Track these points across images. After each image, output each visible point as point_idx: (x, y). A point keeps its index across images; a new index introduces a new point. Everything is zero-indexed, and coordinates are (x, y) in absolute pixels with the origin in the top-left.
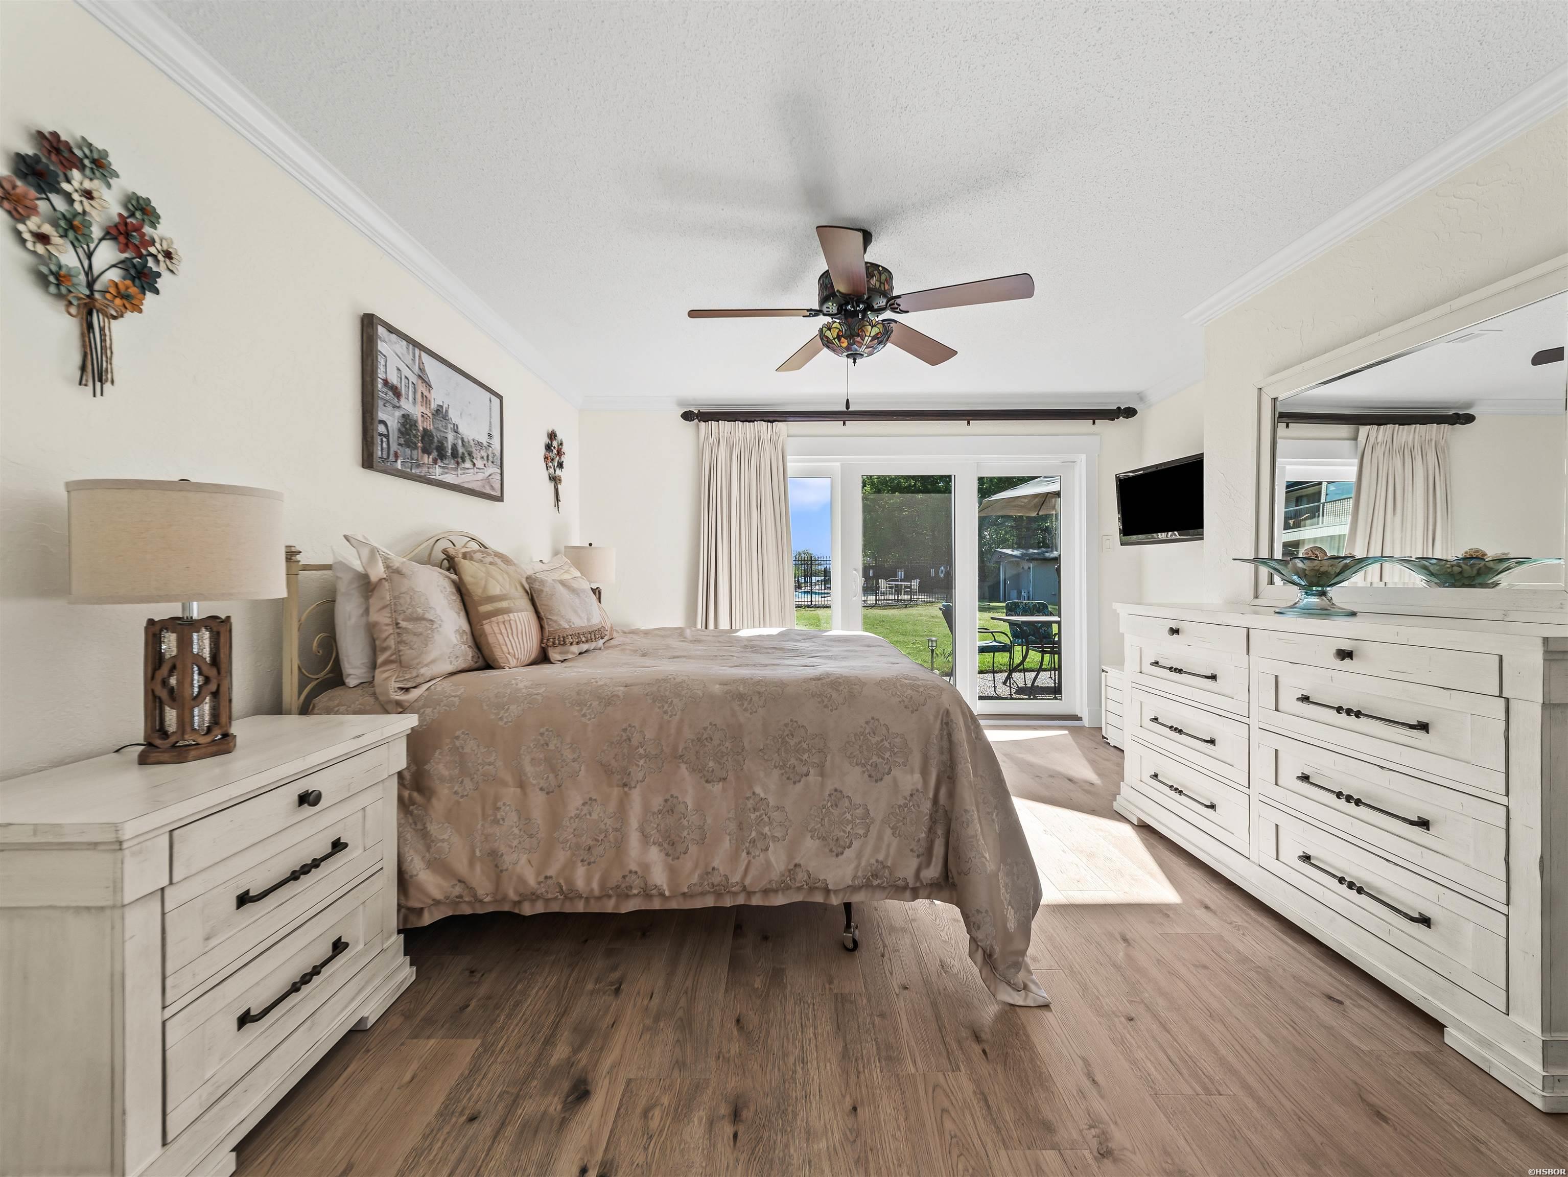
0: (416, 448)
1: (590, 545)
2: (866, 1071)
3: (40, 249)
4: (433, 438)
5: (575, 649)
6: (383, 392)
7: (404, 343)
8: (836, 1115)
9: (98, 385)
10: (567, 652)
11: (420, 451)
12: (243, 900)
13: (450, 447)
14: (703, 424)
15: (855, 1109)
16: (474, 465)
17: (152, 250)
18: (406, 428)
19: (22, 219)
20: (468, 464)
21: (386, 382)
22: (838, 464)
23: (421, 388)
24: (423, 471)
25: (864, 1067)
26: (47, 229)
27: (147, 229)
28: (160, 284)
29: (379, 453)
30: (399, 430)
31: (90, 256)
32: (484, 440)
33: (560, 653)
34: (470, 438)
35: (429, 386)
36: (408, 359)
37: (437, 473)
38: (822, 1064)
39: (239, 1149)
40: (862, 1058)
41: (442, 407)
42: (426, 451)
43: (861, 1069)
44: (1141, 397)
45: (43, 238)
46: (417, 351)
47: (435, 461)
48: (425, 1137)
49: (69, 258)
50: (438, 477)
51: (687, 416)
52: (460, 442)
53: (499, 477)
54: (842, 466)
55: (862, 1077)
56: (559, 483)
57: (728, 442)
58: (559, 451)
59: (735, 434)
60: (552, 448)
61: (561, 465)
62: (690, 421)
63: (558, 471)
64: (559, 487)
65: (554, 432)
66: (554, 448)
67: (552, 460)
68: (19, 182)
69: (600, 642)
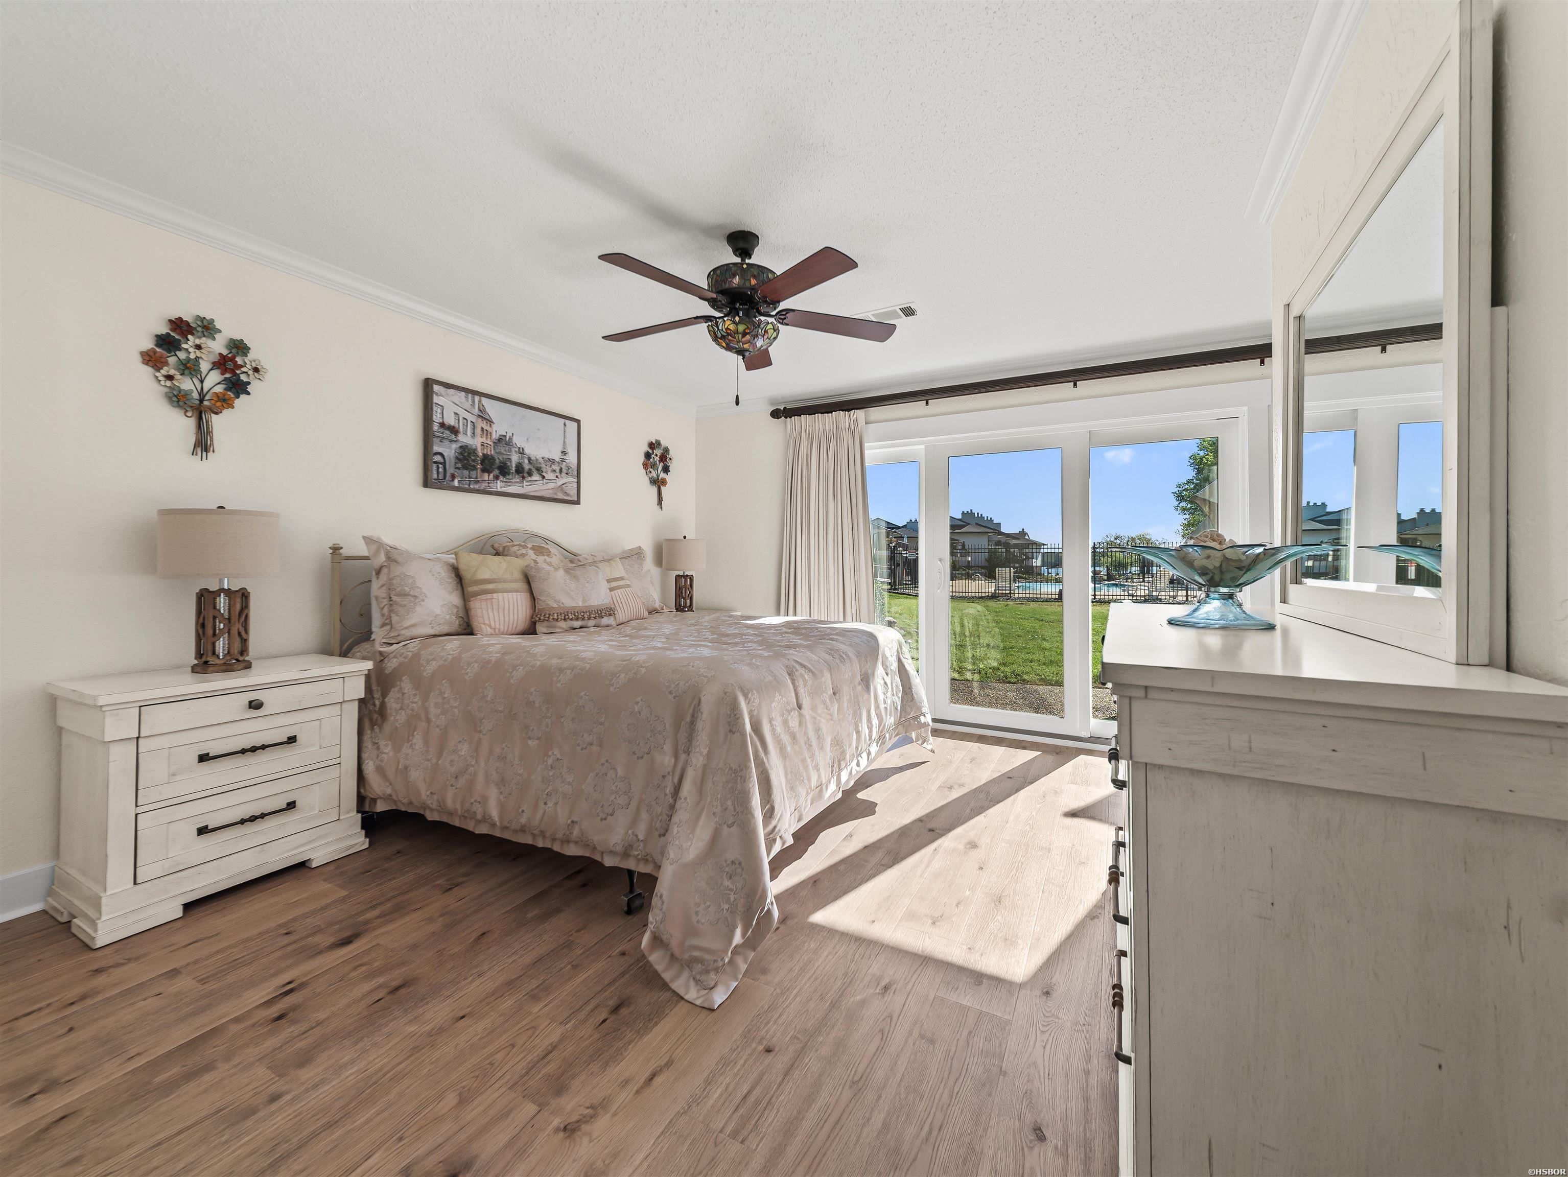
0: (474, 468)
1: (685, 537)
2: (508, 997)
3: (168, 383)
4: (495, 460)
5: (563, 624)
6: (439, 432)
7: (463, 394)
8: (447, 1016)
9: (204, 454)
10: (555, 627)
11: (479, 471)
12: (203, 757)
13: (514, 466)
14: (788, 419)
15: (463, 1017)
16: (543, 477)
17: (244, 369)
18: (464, 456)
19: (158, 369)
20: (536, 477)
21: (442, 425)
22: (923, 447)
23: (480, 424)
24: (483, 486)
25: (510, 994)
26: (172, 372)
27: (239, 360)
28: (249, 388)
29: (435, 476)
30: (457, 458)
31: (202, 382)
32: (557, 456)
33: (548, 627)
34: (539, 457)
35: (490, 422)
36: (468, 405)
37: (499, 486)
38: (487, 982)
39: (186, 907)
40: (517, 989)
41: (505, 436)
42: (484, 470)
43: (506, 995)
45: (170, 378)
46: (477, 398)
47: (497, 478)
49: (187, 384)
50: (499, 489)
51: (775, 414)
52: (526, 461)
53: (575, 485)
54: (927, 447)
55: (499, 1000)
56: (663, 485)
57: (809, 434)
58: (664, 458)
59: (815, 426)
60: (653, 456)
61: (666, 470)
62: (778, 419)
63: (662, 475)
64: (663, 488)
65: (654, 442)
66: (656, 455)
67: (654, 466)
68: (158, 350)
69: (605, 621)
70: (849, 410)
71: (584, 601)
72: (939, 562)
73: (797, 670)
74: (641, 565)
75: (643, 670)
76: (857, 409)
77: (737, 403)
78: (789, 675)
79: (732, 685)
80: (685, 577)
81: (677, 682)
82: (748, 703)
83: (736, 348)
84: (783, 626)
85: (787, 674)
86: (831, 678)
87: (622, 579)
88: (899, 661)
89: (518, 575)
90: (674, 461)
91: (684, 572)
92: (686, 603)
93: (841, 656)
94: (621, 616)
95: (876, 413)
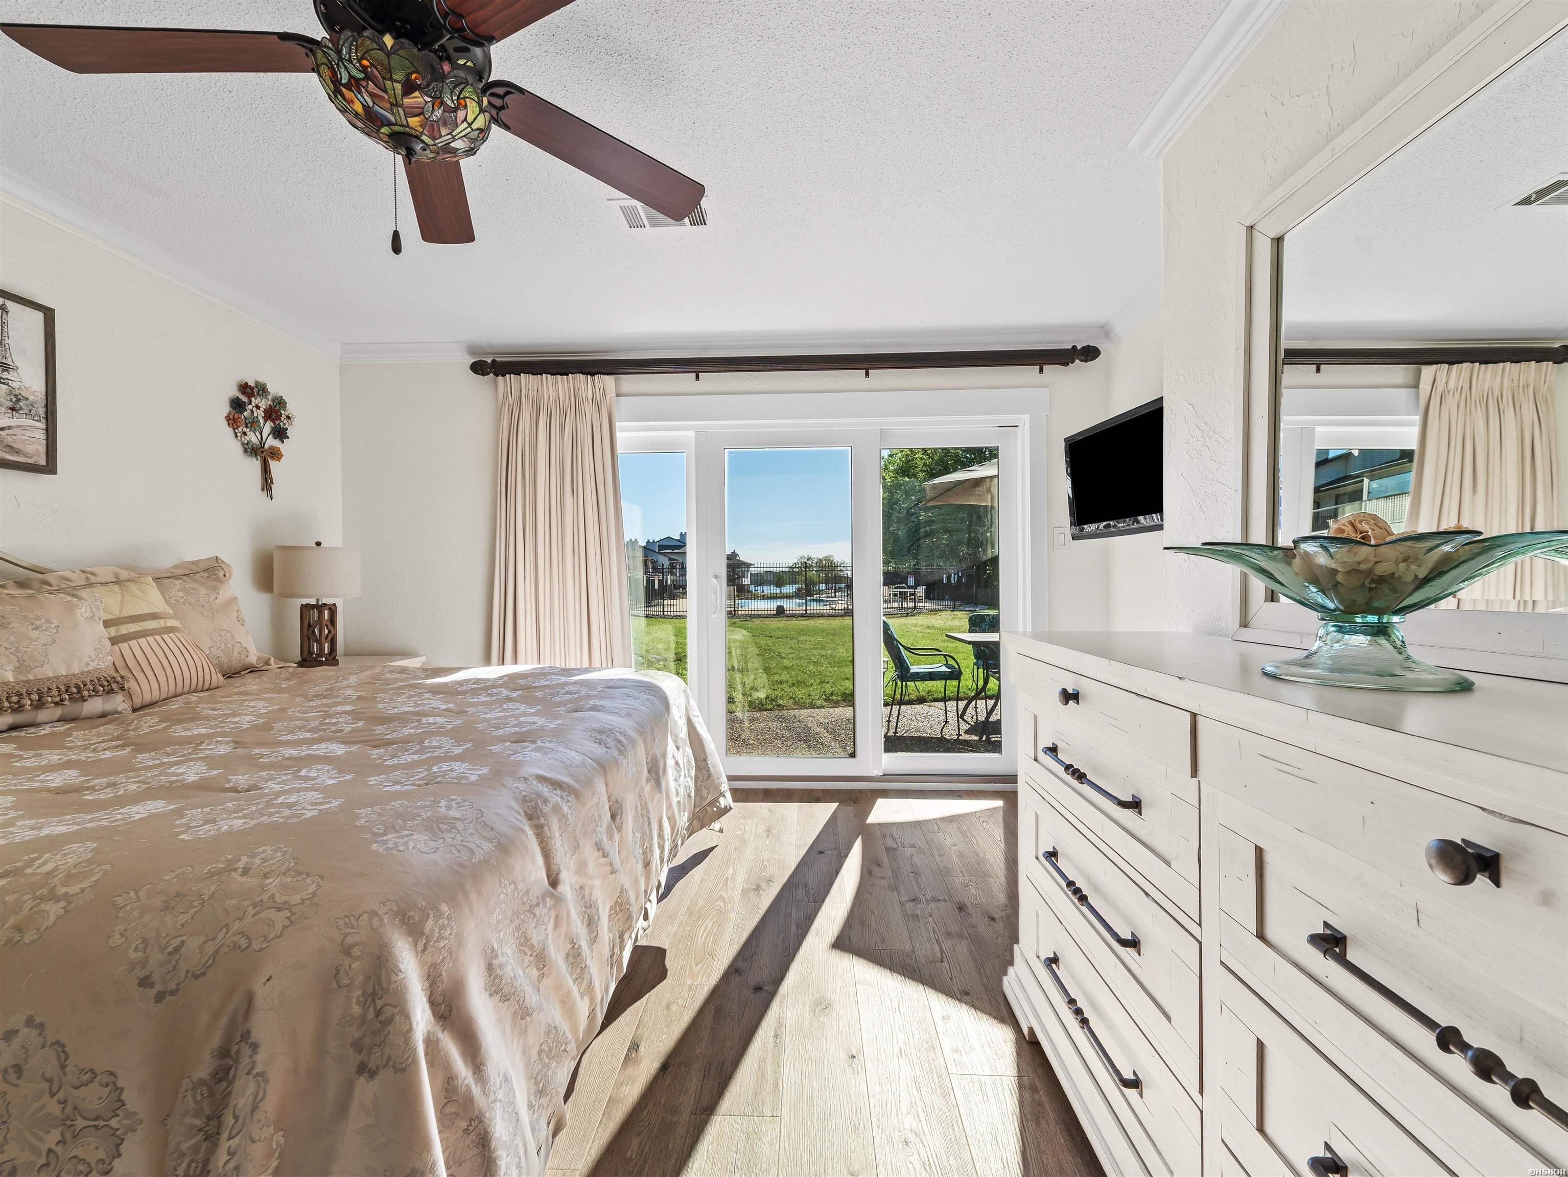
1: (318, 544)
14: (500, 378)
22: (692, 433)
44: (1105, 331)
51: (479, 368)
53: (41, 435)
54: (697, 434)
56: (273, 458)
57: (533, 403)
58: (275, 412)
59: (543, 392)
60: (250, 407)
61: (280, 434)
62: (484, 375)
63: (271, 442)
64: (273, 464)
65: (252, 384)
66: (258, 407)
67: (252, 424)
69: (95, 705)
70: (592, 375)
71: (18, 670)
72: (714, 580)
73: (546, 801)
74: (215, 589)
75: (54, 909)
76: (604, 374)
77: (396, 249)
78: (530, 817)
79: (373, 914)
80: (320, 607)
81: (176, 942)
82: (425, 949)
83: (390, 124)
84: (501, 686)
85: (524, 820)
86: (607, 791)
87: (154, 616)
88: (689, 722)
90: (296, 421)
91: (318, 600)
92: (321, 649)
93: (619, 742)
94: (146, 690)
95: (631, 382)
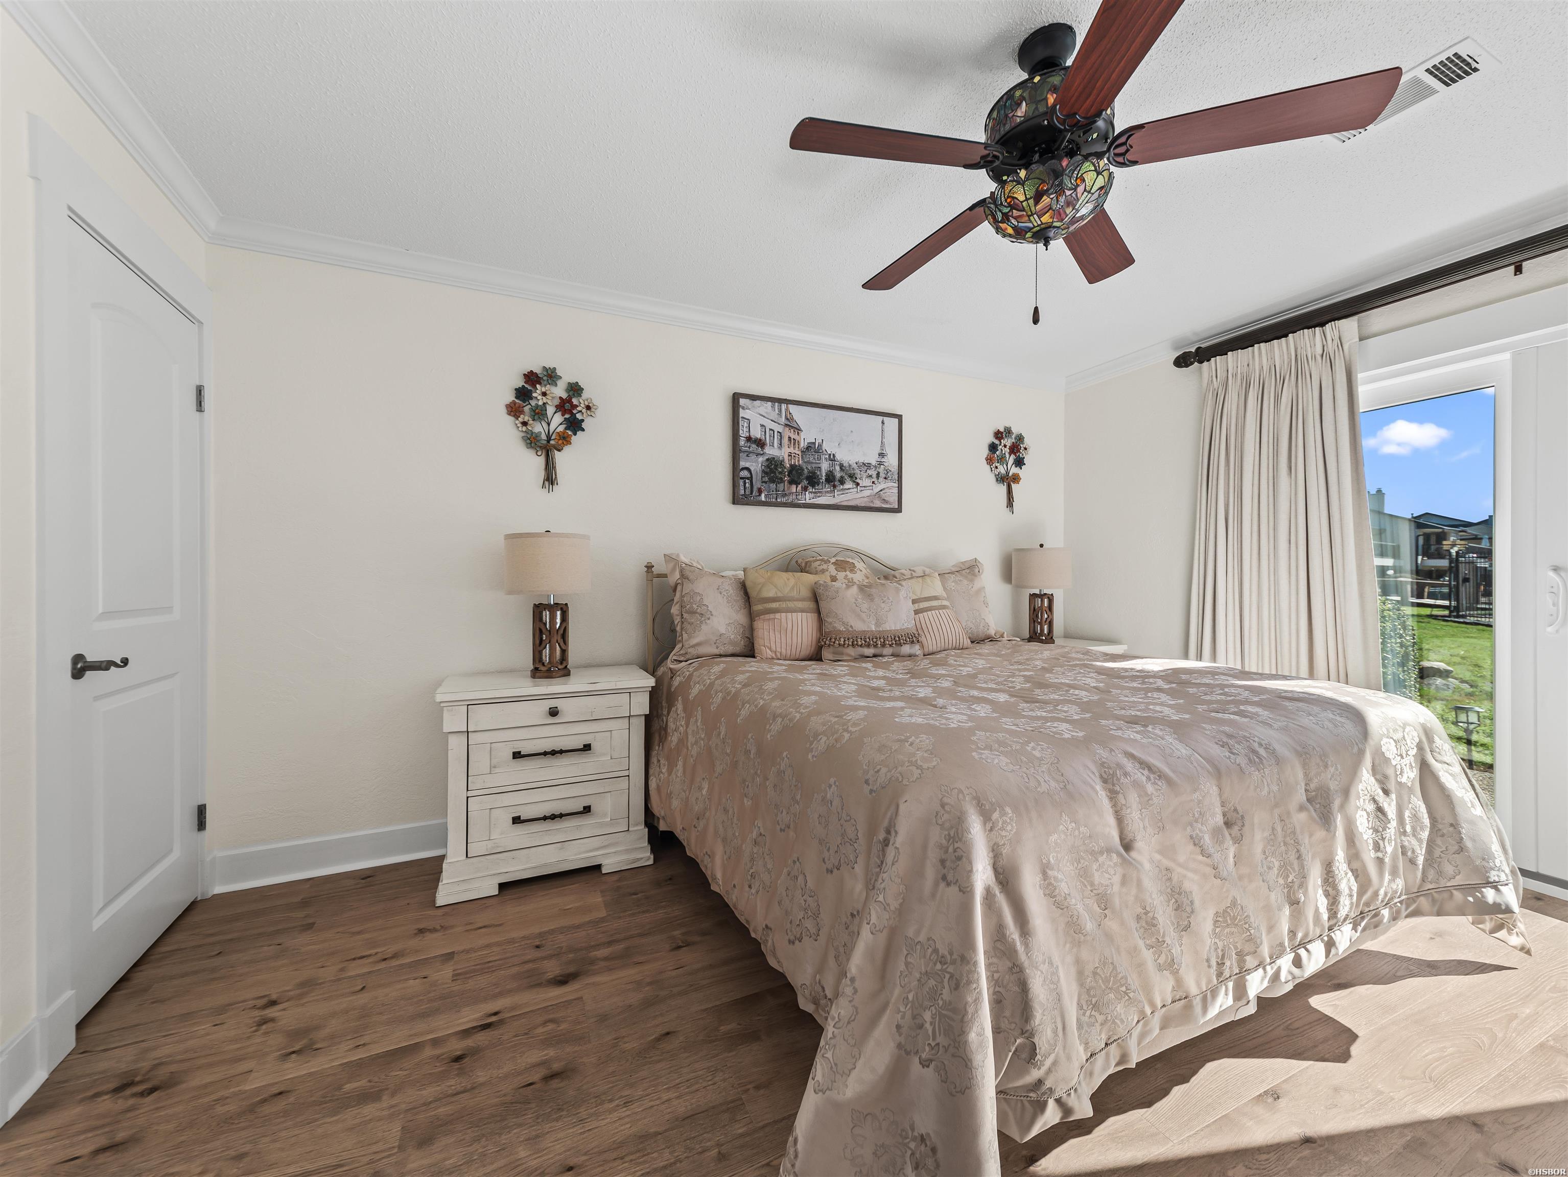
0: (782, 481)
1: (1042, 546)
2: (627, 1164)
3: (524, 429)
4: (803, 470)
5: (851, 651)
6: (746, 447)
7: (770, 403)
8: (560, 1154)
9: (551, 486)
10: (842, 654)
11: (786, 483)
12: (517, 755)
13: (824, 474)
14: (1204, 364)
15: (570, 1169)
16: (858, 484)
17: (579, 409)
18: (771, 469)
19: (517, 418)
20: (849, 485)
21: (749, 439)
22: (1507, 356)
23: (787, 433)
24: (790, 499)
25: (631, 1161)
26: (526, 419)
27: (575, 401)
28: (584, 425)
29: (742, 492)
30: (763, 471)
31: (549, 424)
32: (873, 459)
33: (834, 653)
34: (852, 462)
35: (798, 430)
36: (774, 415)
37: (808, 497)
38: (627, 1120)
39: (503, 886)
40: (644, 1156)
41: (814, 443)
42: (791, 482)
43: (627, 1159)
45: (525, 424)
46: (784, 406)
47: (805, 489)
48: (522, 937)
49: (538, 428)
50: (808, 501)
51: (1182, 361)
52: (838, 468)
53: (896, 491)
54: (1516, 356)
55: (619, 1161)
56: (1014, 482)
58: (1014, 449)
60: (1000, 447)
61: (1019, 463)
62: (1187, 366)
63: (1014, 470)
64: (1014, 486)
65: (1002, 430)
66: (1005, 446)
67: (1002, 459)
68: (517, 401)
69: (906, 649)
70: (1322, 325)
71: (877, 625)
72: (1551, 574)
73: (1126, 774)
74: (972, 581)
75: (847, 736)
76: (1339, 319)
77: (1036, 321)
78: (1105, 781)
79: (960, 791)
80: (1042, 596)
81: (878, 767)
82: (991, 830)
83: (1030, 229)
84: (1161, 677)
85: (1098, 780)
86: (1220, 795)
87: (936, 598)
89: (805, 593)
90: (1030, 451)
91: (1040, 590)
92: (1042, 630)
93: (1254, 752)
94: (931, 643)
95: (1379, 318)
